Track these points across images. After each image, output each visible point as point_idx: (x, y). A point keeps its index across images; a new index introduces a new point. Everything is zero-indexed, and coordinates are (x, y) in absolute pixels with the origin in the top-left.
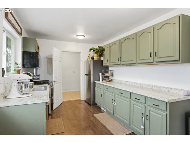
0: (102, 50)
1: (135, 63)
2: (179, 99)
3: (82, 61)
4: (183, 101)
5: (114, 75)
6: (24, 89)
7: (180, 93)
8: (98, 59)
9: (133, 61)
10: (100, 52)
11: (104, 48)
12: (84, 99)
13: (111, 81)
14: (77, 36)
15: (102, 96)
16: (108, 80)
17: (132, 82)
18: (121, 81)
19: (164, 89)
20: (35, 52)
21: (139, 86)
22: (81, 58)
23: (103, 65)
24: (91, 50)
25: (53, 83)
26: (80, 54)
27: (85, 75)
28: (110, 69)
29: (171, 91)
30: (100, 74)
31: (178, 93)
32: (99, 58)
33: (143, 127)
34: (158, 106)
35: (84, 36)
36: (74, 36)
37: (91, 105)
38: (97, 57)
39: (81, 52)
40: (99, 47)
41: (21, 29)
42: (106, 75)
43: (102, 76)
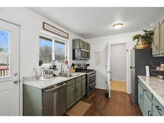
3: (127, 52)
8: (145, 47)
12: (130, 93)
14: (114, 26)
15: (142, 98)
16: (161, 77)
22: (127, 49)
23: (153, 54)
24: (135, 38)
26: (126, 45)
27: (131, 67)
30: (147, 68)
35: (122, 24)
36: (111, 27)
37: (132, 103)
38: (143, 44)
39: (127, 43)
40: (146, 31)
41: (68, 34)
42: (158, 69)
43: (150, 70)
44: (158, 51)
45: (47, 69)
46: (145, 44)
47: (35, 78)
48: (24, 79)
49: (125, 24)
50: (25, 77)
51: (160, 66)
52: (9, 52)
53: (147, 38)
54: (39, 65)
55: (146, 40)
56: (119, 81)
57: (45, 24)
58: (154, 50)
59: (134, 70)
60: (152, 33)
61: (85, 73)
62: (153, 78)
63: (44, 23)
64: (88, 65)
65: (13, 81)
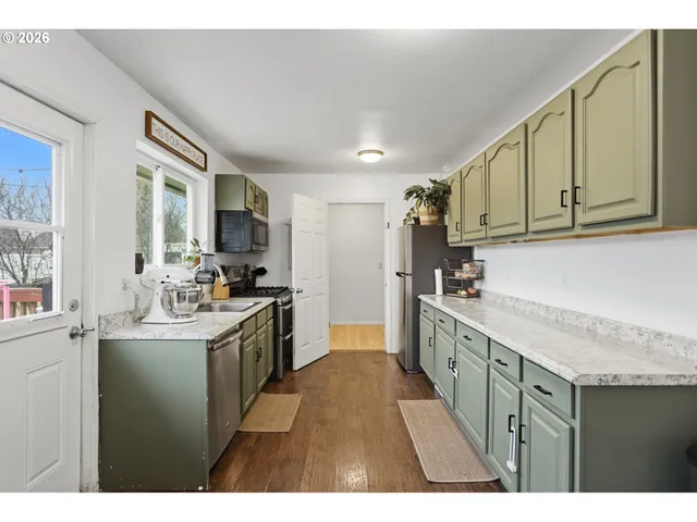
0: (445, 192)
1: (522, 234)
2: (639, 377)
3: (388, 230)
4: (663, 387)
5: (487, 275)
6: (176, 304)
7: (689, 357)
8: (432, 221)
9: (517, 224)
10: (438, 198)
11: (449, 183)
12: (394, 352)
13: (478, 295)
14: (360, 154)
15: (432, 343)
16: (464, 293)
17: (534, 303)
18: (504, 297)
19: (633, 335)
20: (243, 209)
21: (553, 317)
22: (387, 220)
23: (449, 241)
24: (409, 194)
25: (294, 295)
26: (383, 208)
27: (398, 274)
28: (478, 254)
29: (656, 345)
30: (438, 273)
31: (683, 354)
32: (434, 218)
33: (512, 466)
34: (550, 394)
35: (381, 153)
36: (352, 155)
37: (405, 371)
38: (429, 214)
39: (387, 203)
40: (435, 182)
41: (206, 155)
42: (457, 275)
43: (443, 279)
44: (459, 233)
45: (180, 285)
46: (433, 213)
47: (129, 319)
48: (103, 321)
49: (389, 154)
50: (102, 314)
51: (461, 268)
52: (54, 223)
53: (436, 199)
54: (137, 272)
55: (435, 205)
56: (355, 326)
57: (154, 120)
58: (451, 231)
59: (409, 279)
60: (447, 191)
61: (272, 300)
62: (449, 298)
63: (149, 116)
64: (262, 272)
65: (67, 332)
